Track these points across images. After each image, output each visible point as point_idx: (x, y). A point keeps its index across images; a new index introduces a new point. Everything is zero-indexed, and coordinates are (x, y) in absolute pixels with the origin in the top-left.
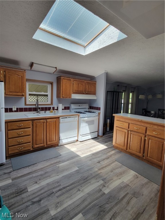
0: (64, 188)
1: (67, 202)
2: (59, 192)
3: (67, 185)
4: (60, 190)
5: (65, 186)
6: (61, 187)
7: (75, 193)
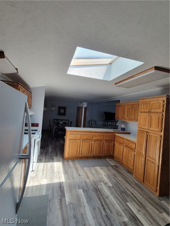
0: (103, 206)
1: (117, 208)
2: (106, 210)
3: (100, 203)
4: (104, 209)
5: (101, 205)
6: (101, 208)
7: (110, 200)
